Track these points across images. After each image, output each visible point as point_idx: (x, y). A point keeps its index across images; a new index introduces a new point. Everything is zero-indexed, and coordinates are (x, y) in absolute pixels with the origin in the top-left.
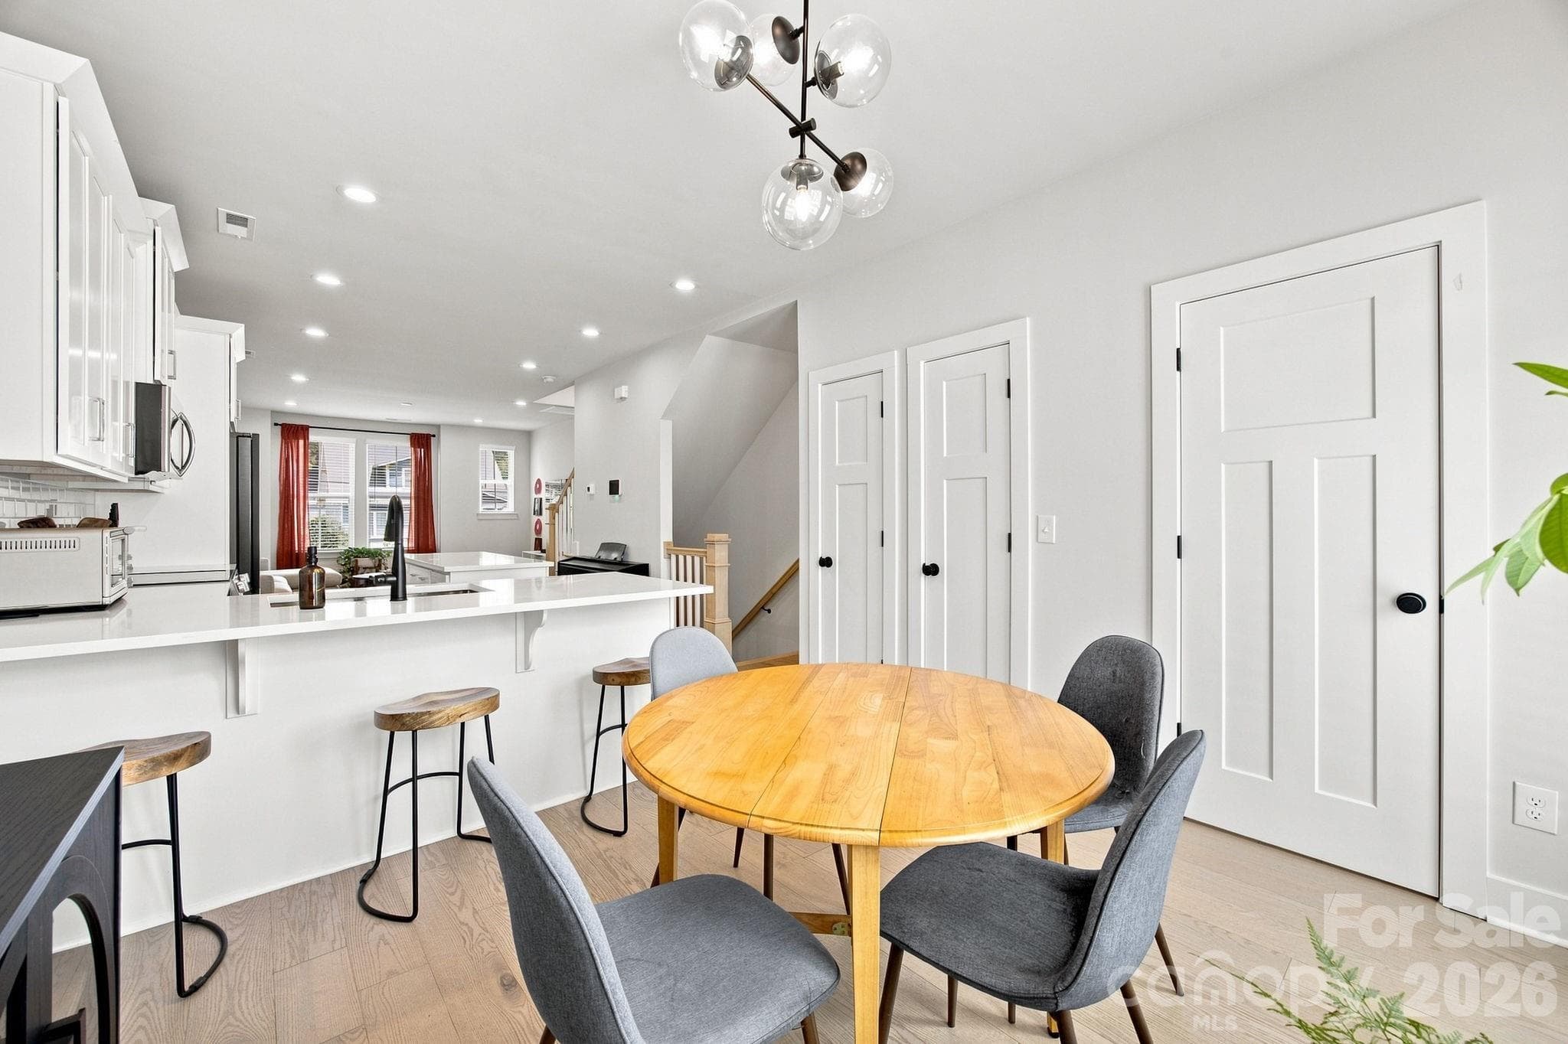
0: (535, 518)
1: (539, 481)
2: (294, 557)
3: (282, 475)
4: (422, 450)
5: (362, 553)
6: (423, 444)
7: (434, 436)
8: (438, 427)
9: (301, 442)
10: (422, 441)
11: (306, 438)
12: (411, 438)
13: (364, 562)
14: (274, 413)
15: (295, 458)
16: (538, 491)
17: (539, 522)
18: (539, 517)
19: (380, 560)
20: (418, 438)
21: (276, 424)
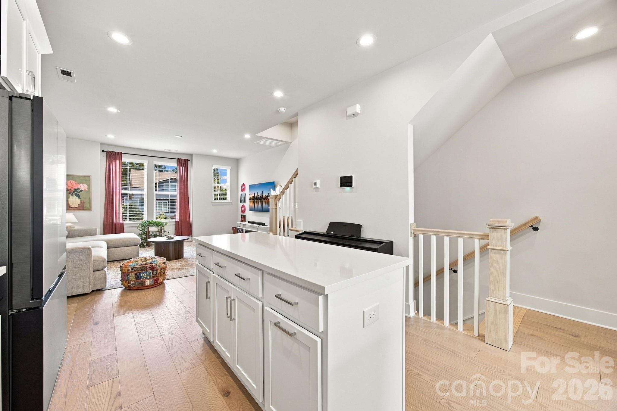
0: (241, 204)
1: (244, 185)
2: (114, 227)
3: (107, 180)
4: (183, 167)
5: (152, 224)
6: (183, 165)
7: (189, 160)
8: (191, 155)
9: (118, 162)
10: (183, 163)
11: (120, 159)
12: (177, 162)
13: (152, 229)
14: (101, 144)
15: (114, 170)
16: (243, 190)
17: (243, 206)
18: (244, 204)
19: (161, 228)
20: (181, 161)
21: (103, 151)
